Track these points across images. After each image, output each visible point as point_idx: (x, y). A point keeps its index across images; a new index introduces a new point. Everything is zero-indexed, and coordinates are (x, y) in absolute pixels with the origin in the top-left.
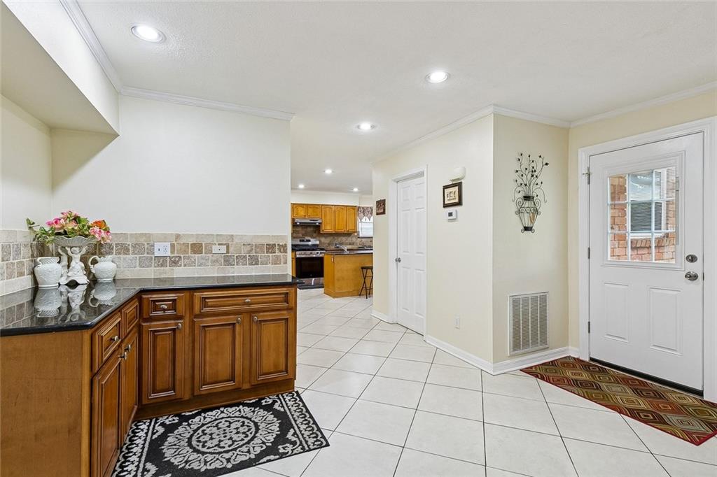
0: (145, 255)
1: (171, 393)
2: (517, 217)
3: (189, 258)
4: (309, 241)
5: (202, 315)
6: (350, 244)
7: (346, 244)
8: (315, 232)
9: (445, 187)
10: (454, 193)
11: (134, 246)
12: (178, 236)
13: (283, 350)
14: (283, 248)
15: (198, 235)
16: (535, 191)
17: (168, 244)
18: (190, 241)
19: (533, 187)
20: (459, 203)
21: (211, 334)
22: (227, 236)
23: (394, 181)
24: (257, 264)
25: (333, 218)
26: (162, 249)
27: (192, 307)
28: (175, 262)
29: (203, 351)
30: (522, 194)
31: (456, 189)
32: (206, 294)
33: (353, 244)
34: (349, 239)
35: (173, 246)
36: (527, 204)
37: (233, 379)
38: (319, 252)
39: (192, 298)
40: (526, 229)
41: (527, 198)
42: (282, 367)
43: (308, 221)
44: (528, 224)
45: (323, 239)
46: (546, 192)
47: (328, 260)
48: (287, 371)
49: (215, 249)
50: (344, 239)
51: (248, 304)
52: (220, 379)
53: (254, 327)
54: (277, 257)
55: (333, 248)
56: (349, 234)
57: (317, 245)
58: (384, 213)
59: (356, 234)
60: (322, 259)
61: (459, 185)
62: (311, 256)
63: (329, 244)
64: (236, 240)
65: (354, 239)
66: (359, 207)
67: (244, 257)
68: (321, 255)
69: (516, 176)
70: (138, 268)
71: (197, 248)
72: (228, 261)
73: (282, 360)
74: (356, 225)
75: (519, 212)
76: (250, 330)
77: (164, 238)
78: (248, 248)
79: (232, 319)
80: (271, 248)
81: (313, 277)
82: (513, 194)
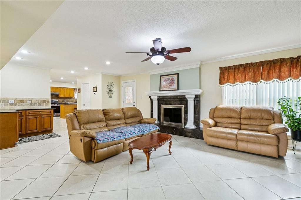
0: (6, 103)
1: (21, 132)
2: (108, 95)
3: (20, 104)
4: (54, 100)
5: (29, 116)
6: (71, 101)
7: (70, 101)
8: (56, 97)
9: (94, 87)
10: (95, 89)
11: (3, 101)
12: (16, 98)
13: (50, 123)
14: (48, 101)
15: (22, 98)
16: (112, 89)
17: (14, 100)
18: (20, 100)
19: (111, 89)
20: (96, 91)
21: (31, 120)
22: (31, 98)
23: (83, 84)
24: (40, 105)
25: (64, 92)
26: (11, 102)
27: (26, 114)
28: (15, 105)
29: (29, 123)
30: (109, 90)
31: (96, 88)
32: (30, 111)
33: (72, 101)
34: (71, 100)
35: (15, 101)
36: (110, 92)
37: (37, 129)
38: (58, 104)
39: (26, 112)
40: (110, 97)
41: (110, 91)
42: (50, 127)
43: (53, 93)
44: (110, 96)
45: (60, 100)
46: (115, 89)
47: (62, 107)
48: (51, 128)
49: (28, 102)
50: (69, 100)
51: (41, 113)
52: (33, 129)
53: (42, 118)
54: (46, 103)
55: (64, 103)
56: (71, 98)
57: (57, 102)
58: (80, 92)
59: (74, 98)
60: (59, 106)
61: (96, 87)
62: (55, 105)
63: (62, 101)
64: (34, 99)
65: (73, 100)
66: (75, 89)
67: (37, 104)
68: (59, 105)
69: (107, 86)
70: (4, 106)
71: (22, 101)
72: (31, 104)
73: (49, 125)
74: (73, 95)
75: (108, 94)
76: (41, 119)
77: (12, 99)
78: (38, 101)
79: (36, 116)
80: (45, 101)
81: (55, 113)
82: (107, 90)
